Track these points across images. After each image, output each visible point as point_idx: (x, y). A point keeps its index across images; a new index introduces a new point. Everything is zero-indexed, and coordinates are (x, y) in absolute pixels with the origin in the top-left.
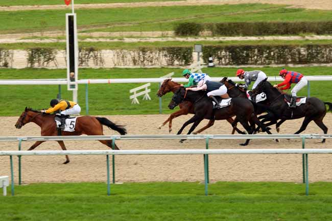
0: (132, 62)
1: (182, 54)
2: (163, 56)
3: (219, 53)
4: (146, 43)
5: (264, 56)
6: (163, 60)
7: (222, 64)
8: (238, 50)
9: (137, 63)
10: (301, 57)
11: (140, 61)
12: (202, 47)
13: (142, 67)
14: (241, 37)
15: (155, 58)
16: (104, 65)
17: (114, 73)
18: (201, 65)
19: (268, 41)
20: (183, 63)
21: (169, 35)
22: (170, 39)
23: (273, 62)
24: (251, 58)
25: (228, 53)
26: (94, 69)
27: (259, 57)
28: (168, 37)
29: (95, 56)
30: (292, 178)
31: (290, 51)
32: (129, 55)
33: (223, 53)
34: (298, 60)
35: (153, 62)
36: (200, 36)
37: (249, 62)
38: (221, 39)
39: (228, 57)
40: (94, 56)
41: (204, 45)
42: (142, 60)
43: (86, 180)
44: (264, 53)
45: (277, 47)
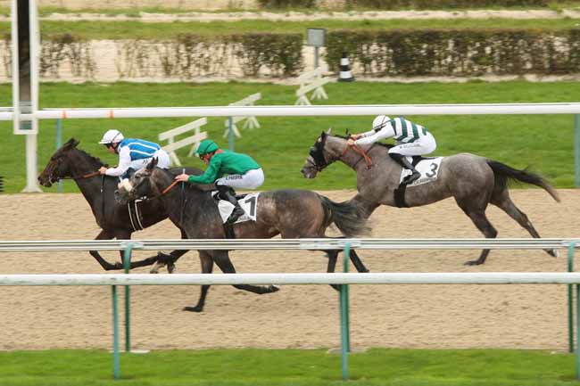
0: (161, 69)
1: (279, 51)
2: (233, 54)
3: (365, 47)
4: (191, 24)
5: (470, 55)
6: (233, 65)
7: (372, 75)
8: (407, 40)
9: (173, 72)
10: (554, 57)
11: (179, 68)
12: (326, 36)
13: (185, 80)
14: (412, 11)
15: (214, 59)
16: (96, 77)
17: (120, 94)
18: (324, 76)
19: (477, 21)
20: (281, 72)
21: (246, 7)
22: (249, 16)
23: (489, 70)
24: (440, 60)
25: (384, 48)
26: (72, 85)
27: (457, 59)
28: (243, 10)
29: (75, 55)
30: (544, 341)
31: (530, 44)
32: (154, 52)
33: (374, 48)
34: (547, 66)
35: (211, 69)
36: (317, 9)
37: (433, 69)
38: (368, 15)
39: (385, 57)
40: (71, 53)
41: (330, 30)
42: (185, 63)
43: (61, 344)
44: (470, 48)
45: (500, 35)
